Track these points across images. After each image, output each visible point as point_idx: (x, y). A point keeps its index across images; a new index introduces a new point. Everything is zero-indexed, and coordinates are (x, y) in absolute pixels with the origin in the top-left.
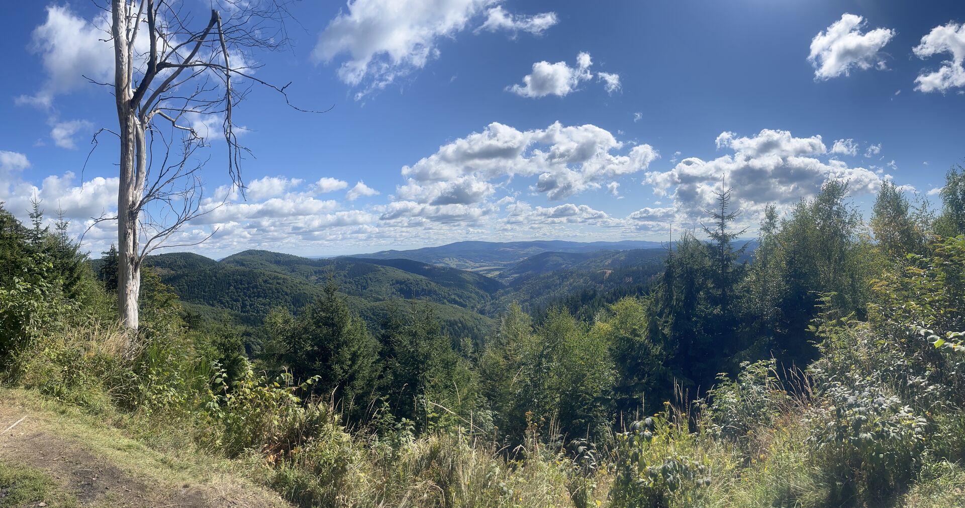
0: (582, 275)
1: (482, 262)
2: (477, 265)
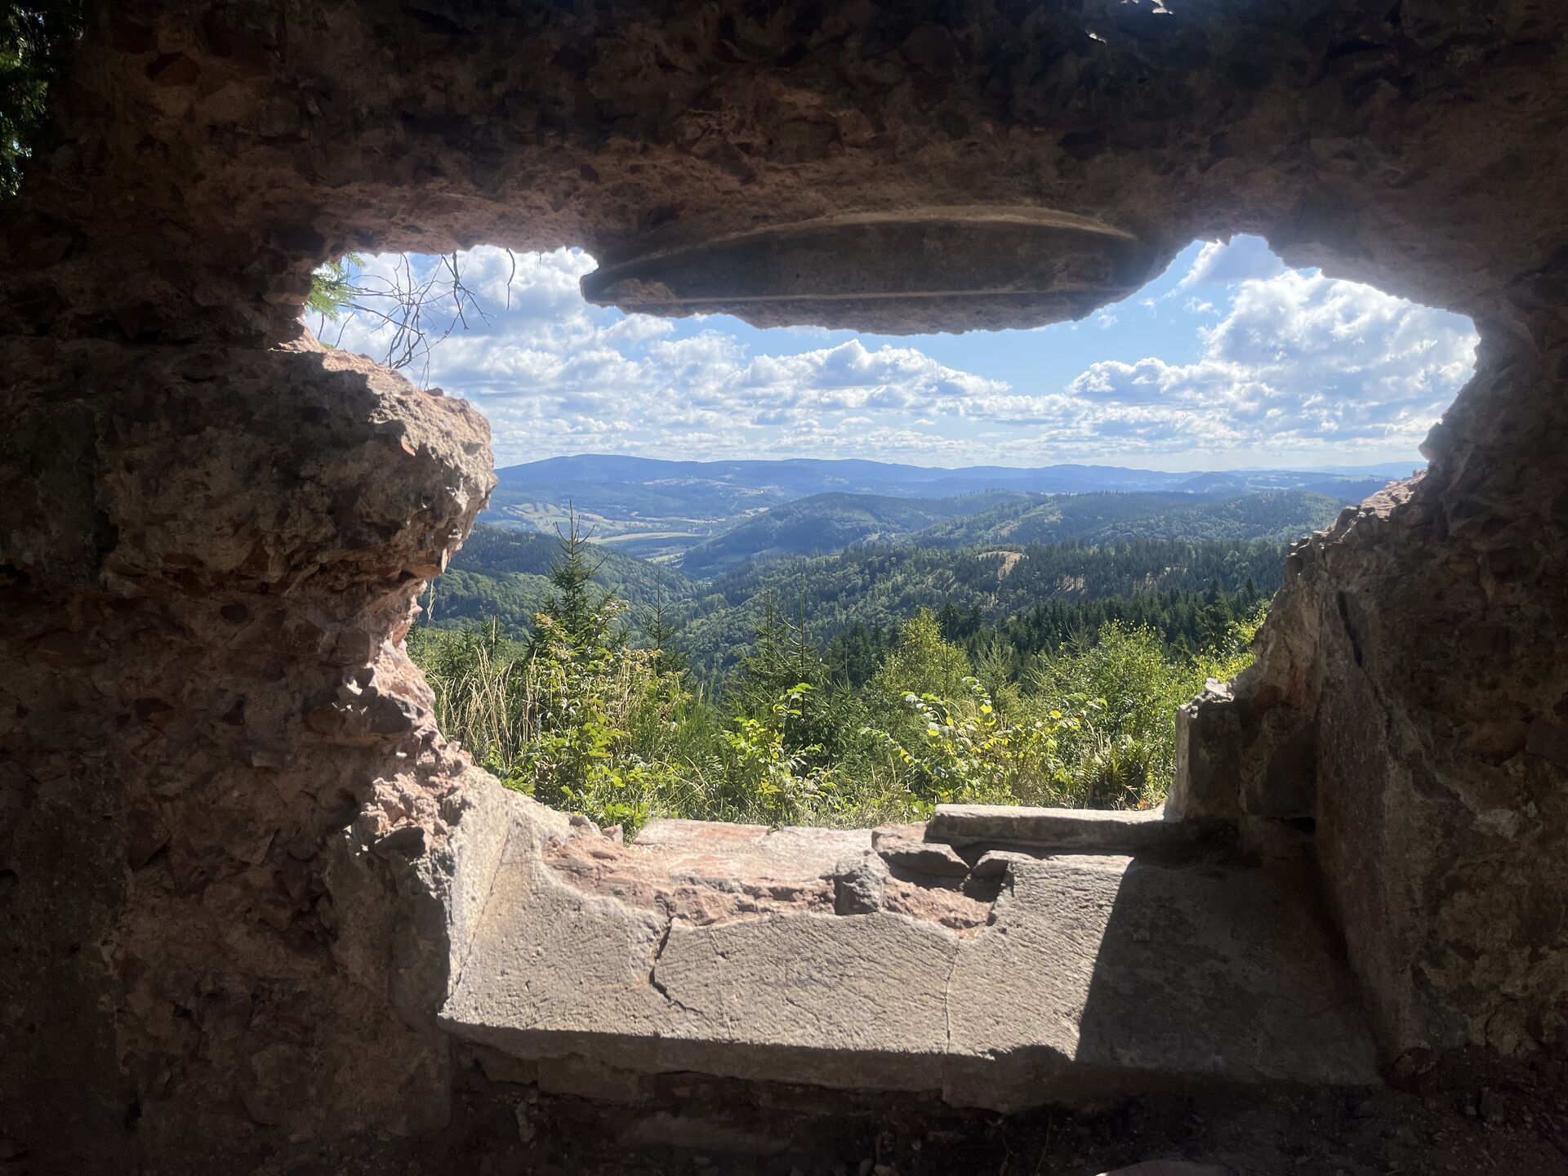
0: (934, 565)
1: (632, 519)
2: (619, 526)
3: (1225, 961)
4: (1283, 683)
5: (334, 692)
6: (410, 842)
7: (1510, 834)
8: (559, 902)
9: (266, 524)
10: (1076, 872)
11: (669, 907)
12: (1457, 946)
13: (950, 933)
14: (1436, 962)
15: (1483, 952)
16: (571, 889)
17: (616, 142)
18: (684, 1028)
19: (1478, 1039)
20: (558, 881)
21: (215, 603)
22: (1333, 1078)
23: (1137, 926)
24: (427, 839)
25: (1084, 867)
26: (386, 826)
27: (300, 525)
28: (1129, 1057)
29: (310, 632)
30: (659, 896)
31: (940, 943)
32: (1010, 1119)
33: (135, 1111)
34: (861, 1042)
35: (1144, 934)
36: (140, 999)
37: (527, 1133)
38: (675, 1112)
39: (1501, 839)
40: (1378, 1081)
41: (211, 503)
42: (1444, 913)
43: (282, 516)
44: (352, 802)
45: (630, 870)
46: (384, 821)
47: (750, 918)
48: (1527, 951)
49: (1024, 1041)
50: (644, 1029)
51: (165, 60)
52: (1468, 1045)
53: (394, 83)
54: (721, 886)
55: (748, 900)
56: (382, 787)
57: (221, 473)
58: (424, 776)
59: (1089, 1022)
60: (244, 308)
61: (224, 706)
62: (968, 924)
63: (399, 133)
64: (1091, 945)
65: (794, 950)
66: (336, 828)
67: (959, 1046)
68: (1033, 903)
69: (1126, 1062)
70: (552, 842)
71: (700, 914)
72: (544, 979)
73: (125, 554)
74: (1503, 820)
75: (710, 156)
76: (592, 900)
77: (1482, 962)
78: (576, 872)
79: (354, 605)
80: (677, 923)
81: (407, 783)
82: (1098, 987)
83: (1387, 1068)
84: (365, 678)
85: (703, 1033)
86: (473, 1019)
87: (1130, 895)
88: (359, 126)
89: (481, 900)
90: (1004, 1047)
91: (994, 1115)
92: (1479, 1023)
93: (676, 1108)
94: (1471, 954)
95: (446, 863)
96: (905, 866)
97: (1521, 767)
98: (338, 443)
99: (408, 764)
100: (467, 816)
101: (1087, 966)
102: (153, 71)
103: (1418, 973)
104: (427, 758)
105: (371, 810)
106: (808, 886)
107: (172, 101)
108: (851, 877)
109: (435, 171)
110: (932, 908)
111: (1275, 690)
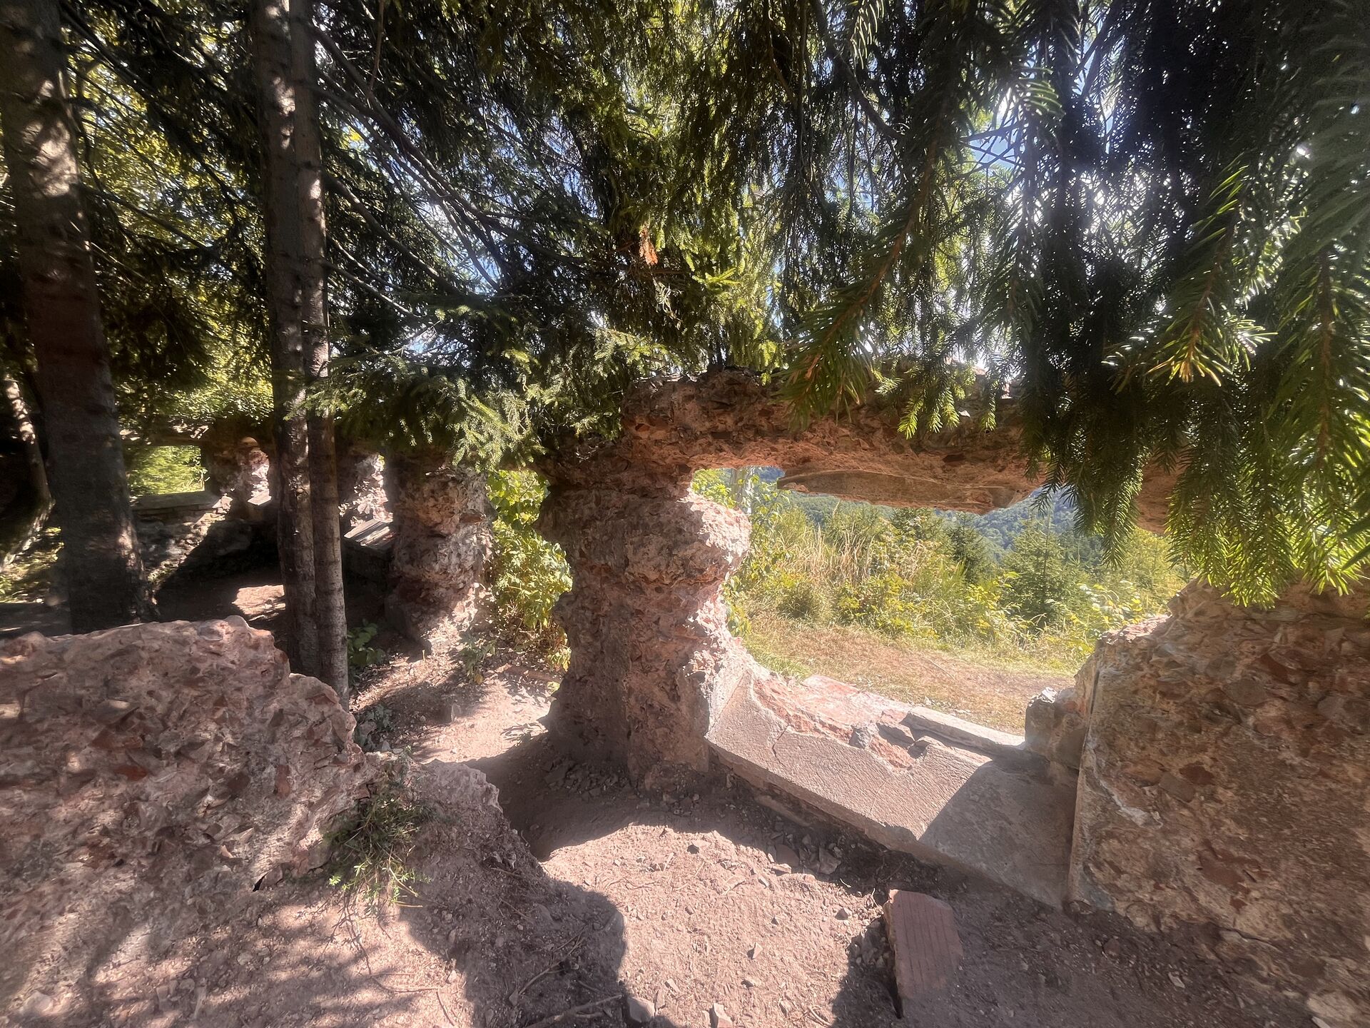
3: (1010, 823)
4: (1079, 702)
5: (684, 621)
6: (701, 677)
7: (1140, 823)
8: (753, 706)
9: (663, 568)
10: (957, 759)
11: (789, 721)
12: (1111, 864)
13: (890, 768)
14: (1099, 866)
15: (1124, 872)
16: (759, 703)
17: (781, 440)
18: (777, 770)
19: (1121, 912)
20: (755, 698)
21: (653, 586)
22: (1036, 896)
23: (975, 793)
24: (707, 677)
25: (962, 757)
26: (696, 670)
27: (673, 569)
28: (943, 849)
29: (679, 600)
30: (788, 715)
31: (884, 771)
32: (890, 851)
33: (629, 734)
34: (836, 800)
35: (977, 798)
36: (632, 700)
37: (729, 785)
38: (773, 797)
39: (1134, 824)
40: (1060, 907)
41: (649, 560)
42: (1104, 846)
43: (668, 566)
44: (687, 658)
45: (782, 701)
46: (696, 666)
47: (816, 735)
48: (1152, 882)
49: (900, 824)
50: (764, 765)
51: (640, 425)
52: (1114, 912)
53: (708, 424)
54: (812, 717)
55: (819, 727)
56: (697, 655)
57: (652, 549)
58: (713, 652)
59: (933, 827)
60: (670, 487)
61: (655, 619)
62: (901, 766)
63: (710, 439)
64: (949, 794)
65: (826, 753)
66: (681, 666)
67: (873, 816)
68: (931, 767)
69: (940, 850)
70: (758, 683)
71: (799, 727)
72: (740, 735)
73: (630, 569)
74: (1138, 815)
75: (817, 444)
76: (763, 708)
77: (1124, 876)
78: (762, 696)
79: (696, 590)
80: (789, 729)
81: (706, 654)
82: (944, 813)
83: (1067, 903)
84: (695, 616)
85: (783, 775)
86: (714, 741)
87: (979, 778)
88: (697, 439)
89: (726, 698)
90: (891, 823)
91: (884, 848)
92: (1124, 905)
93: (774, 796)
94: (1119, 872)
95: (711, 686)
96: (886, 732)
97: (1155, 792)
98: (686, 543)
99: (708, 647)
100: (722, 671)
101: (943, 802)
102: (637, 428)
103: (1086, 868)
104: (715, 646)
105: (692, 662)
106: (843, 727)
107: (644, 435)
108: (859, 731)
109: (721, 450)
110: (890, 753)
111: (1074, 704)
